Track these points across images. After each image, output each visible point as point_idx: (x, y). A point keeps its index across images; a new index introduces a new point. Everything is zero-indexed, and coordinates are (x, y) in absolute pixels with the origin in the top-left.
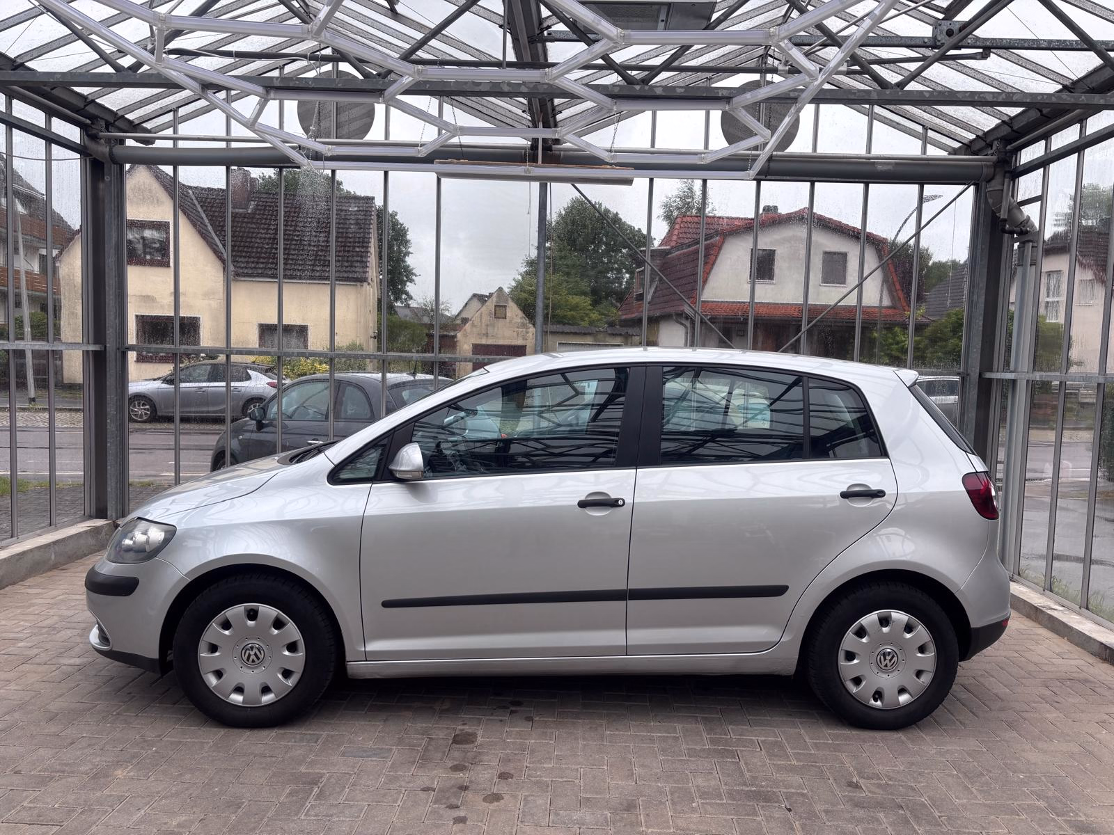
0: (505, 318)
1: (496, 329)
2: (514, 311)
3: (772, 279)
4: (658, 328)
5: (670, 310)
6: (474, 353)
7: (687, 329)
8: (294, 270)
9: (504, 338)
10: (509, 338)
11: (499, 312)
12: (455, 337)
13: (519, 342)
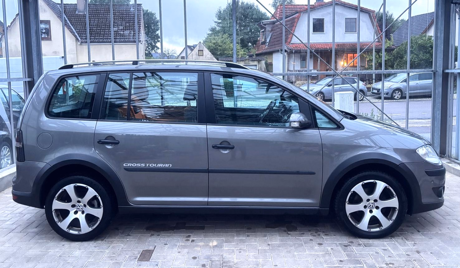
0: (203, 56)
2: (207, 53)
3: (323, 31)
4: (272, 56)
5: (277, 48)
7: (285, 56)
8: (108, 39)
11: (200, 53)
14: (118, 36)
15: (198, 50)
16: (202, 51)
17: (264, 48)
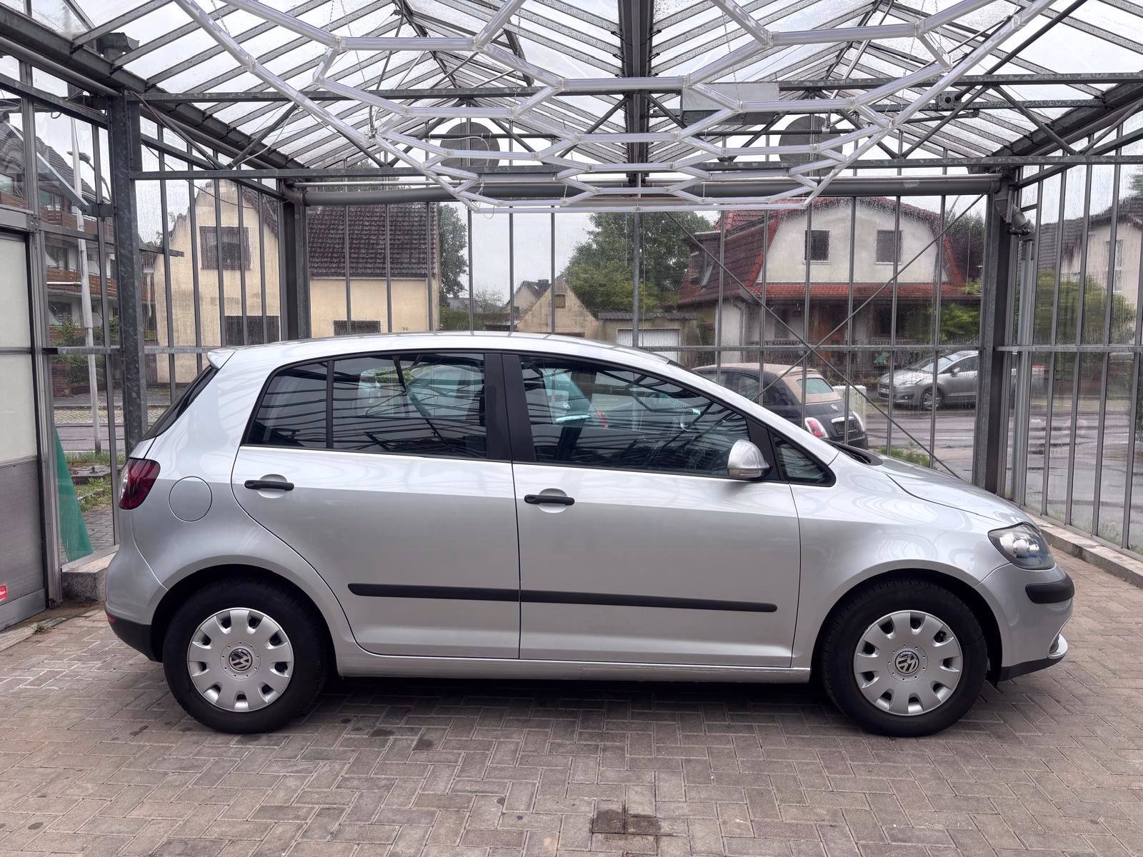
0: (564, 307)
1: (555, 318)
2: (572, 300)
3: (827, 259)
4: (714, 311)
7: (743, 312)
9: (564, 326)
10: (569, 327)
11: (558, 302)
13: (579, 330)
15: (554, 296)
16: (562, 298)
17: (697, 293)
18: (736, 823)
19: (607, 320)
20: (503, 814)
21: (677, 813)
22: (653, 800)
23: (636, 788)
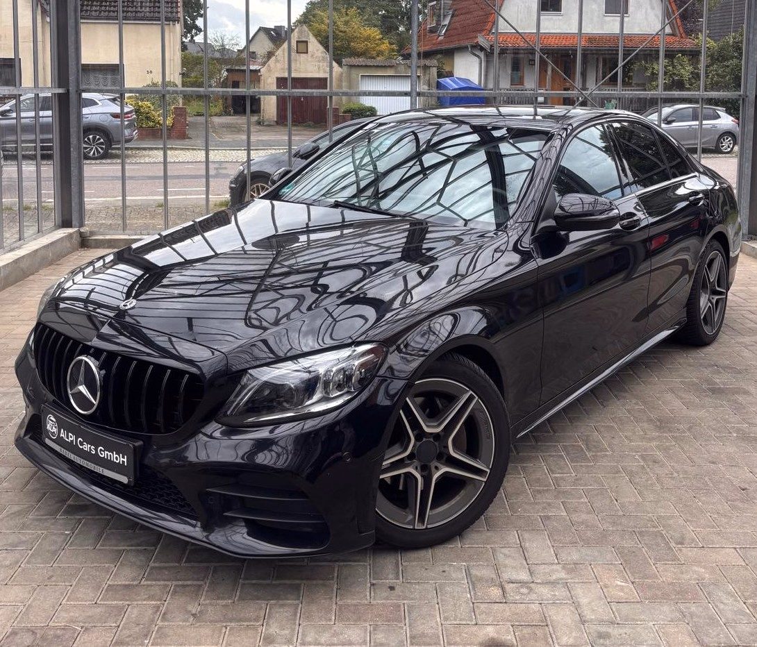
0: (307, 53)
1: (298, 62)
2: (314, 46)
3: (559, 10)
4: (453, 59)
5: (463, 43)
6: (278, 87)
7: (481, 61)
8: (109, 11)
9: (306, 71)
10: (312, 72)
11: (303, 47)
12: (260, 70)
13: (321, 75)
14: (132, 7)
15: (297, 42)
16: (305, 44)
17: (434, 42)
18: (617, 585)
19: (351, 66)
20: (373, 585)
21: (554, 577)
22: (525, 563)
23: (503, 550)
